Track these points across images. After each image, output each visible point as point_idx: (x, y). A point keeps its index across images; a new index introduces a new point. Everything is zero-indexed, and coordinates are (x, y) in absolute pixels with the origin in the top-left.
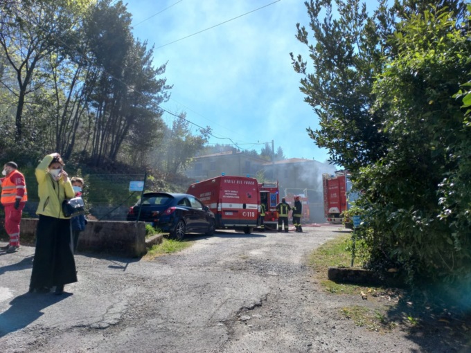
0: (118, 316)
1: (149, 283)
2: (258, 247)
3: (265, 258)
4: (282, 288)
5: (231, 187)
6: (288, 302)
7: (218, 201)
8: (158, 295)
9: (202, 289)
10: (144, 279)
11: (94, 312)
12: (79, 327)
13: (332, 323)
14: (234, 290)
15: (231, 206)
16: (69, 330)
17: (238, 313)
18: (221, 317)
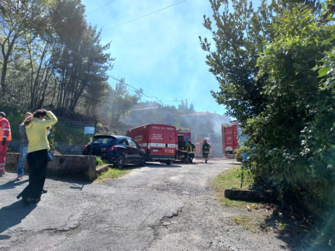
0: (77, 222)
1: (99, 199)
2: (176, 174)
3: (180, 182)
4: (192, 203)
5: (157, 132)
6: (197, 213)
7: (148, 142)
8: (105, 208)
9: (136, 204)
10: (95, 197)
11: (59, 220)
12: (49, 229)
13: (227, 227)
14: (158, 204)
15: (157, 145)
16: (41, 232)
17: (161, 220)
18: (150, 223)
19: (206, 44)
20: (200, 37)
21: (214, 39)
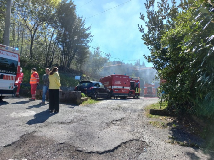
0: (71, 120)
1: (82, 112)
2: (127, 103)
3: (128, 107)
4: (131, 116)
6: (132, 120)
8: (84, 115)
9: (100, 115)
10: (80, 111)
11: (63, 119)
12: (58, 122)
13: (145, 125)
14: (112, 115)
16: (55, 123)
17: (112, 121)
18: (106, 122)
19: (142, 29)
20: (138, 25)
21: (146, 26)
